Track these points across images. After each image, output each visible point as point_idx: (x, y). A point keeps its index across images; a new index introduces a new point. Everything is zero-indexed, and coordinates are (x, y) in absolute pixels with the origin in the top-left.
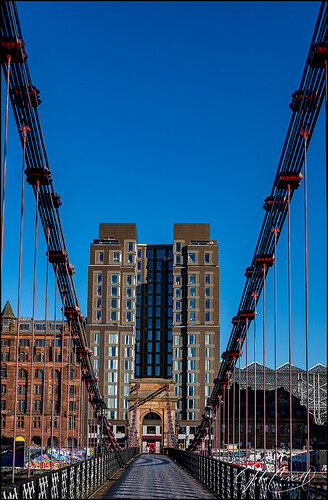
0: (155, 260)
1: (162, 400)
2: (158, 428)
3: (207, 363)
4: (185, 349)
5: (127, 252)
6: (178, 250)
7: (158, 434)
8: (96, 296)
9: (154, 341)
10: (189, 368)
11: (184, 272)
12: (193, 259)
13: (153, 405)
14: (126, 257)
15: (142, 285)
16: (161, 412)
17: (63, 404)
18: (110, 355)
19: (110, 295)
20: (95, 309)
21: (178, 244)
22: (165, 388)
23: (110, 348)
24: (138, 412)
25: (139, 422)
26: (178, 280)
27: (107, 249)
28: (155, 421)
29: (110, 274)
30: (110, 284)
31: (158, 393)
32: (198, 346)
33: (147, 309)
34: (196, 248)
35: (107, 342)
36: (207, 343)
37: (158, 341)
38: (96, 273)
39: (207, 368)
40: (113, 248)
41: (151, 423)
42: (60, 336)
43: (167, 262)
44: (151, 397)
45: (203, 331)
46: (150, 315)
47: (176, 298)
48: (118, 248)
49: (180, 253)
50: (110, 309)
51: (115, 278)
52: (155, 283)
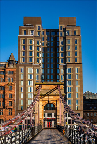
0: (50, 36)
1: (56, 95)
2: (53, 114)
3: (76, 82)
4: (65, 75)
5: (37, 31)
6: (61, 29)
7: (53, 117)
8: (22, 50)
9: (50, 74)
10: (68, 85)
11: (65, 39)
12: (69, 34)
13: (50, 98)
14: (37, 33)
15: (45, 48)
16: (55, 103)
17: (6, 103)
18: (29, 78)
19: (29, 50)
20: (22, 57)
21: (61, 27)
22: (57, 87)
23: (29, 75)
24: (41, 103)
25: (41, 109)
26: (61, 43)
27: (27, 29)
28: (52, 111)
29: (29, 40)
30: (29, 44)
31: (53, 90)
32: (72, 74)
33: (47, 59)
34: (70, 28)
35: (28, 72)
36: (76, 72)
37: (52, 74)
38: (22, 39)
39: (76, 84)
40: (30, 28)
41: (50, 112)
42: (4, 69)
43: (56, 37)
44: (49, 93)
45: (74, 67)
46: (49, 62)
47: (61, 52)
48: (33, 28)
49: (62, 31)
50: (29, 57)
51: (31, 42)
52: (50, 47)
